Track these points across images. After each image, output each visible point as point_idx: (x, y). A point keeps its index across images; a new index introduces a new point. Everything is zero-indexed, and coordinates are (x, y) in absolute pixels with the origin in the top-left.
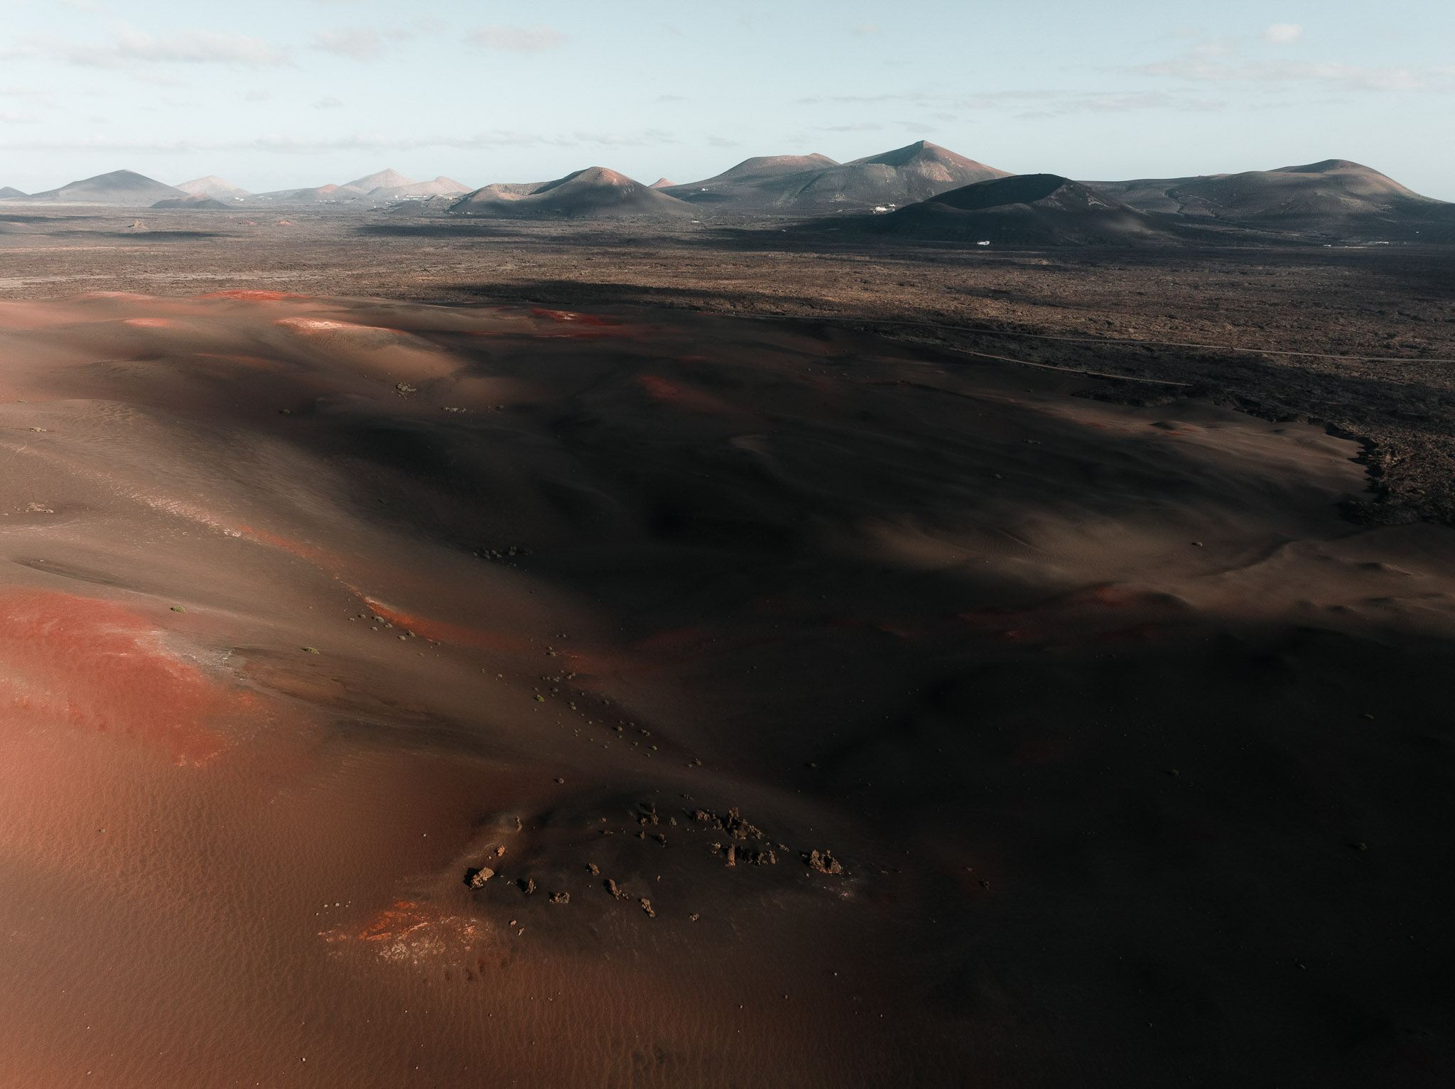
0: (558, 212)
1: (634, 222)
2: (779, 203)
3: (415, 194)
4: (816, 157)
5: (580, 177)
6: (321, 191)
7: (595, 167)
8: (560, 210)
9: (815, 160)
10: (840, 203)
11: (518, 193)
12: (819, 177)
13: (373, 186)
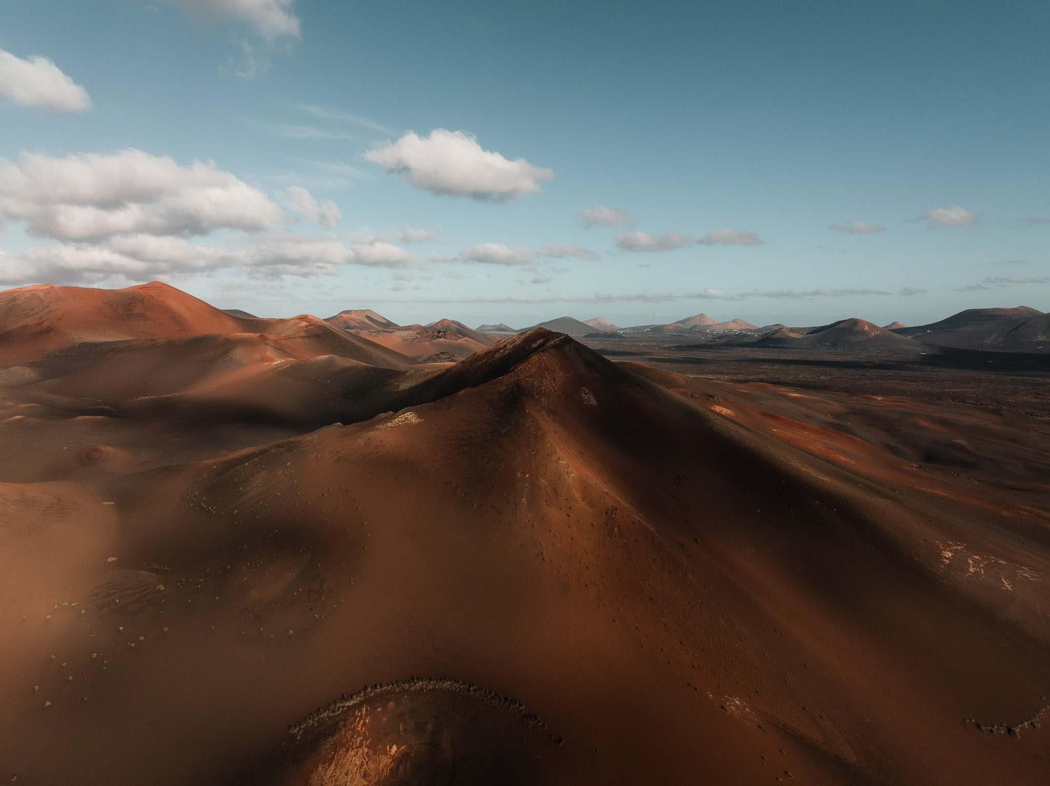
0: (826, 346)
1: (879, 353)
2: (989, 341)
3: (719, 330)
4: (1022, 309)
5: (842, 324)
6: (666, 328)
7: (853, 319)
8: (828, 344)
9: (1022, 311)
10: (1041, 342)
11: (799, 333)
12: (1025, 323)
13: (692, 324)
